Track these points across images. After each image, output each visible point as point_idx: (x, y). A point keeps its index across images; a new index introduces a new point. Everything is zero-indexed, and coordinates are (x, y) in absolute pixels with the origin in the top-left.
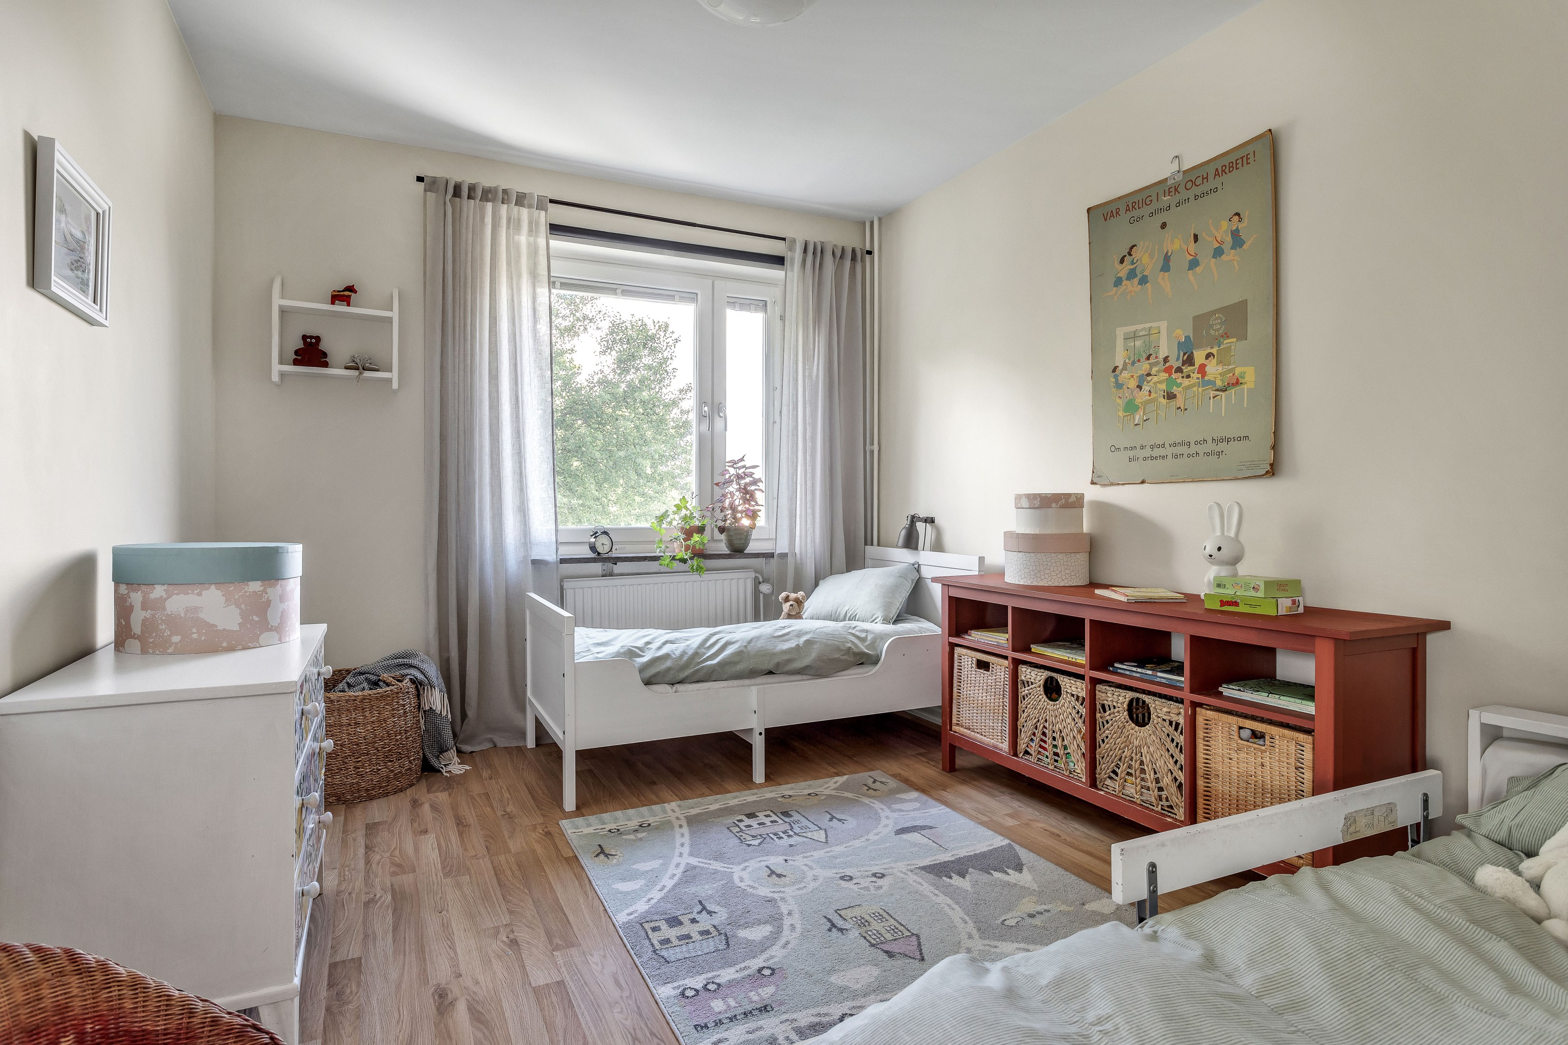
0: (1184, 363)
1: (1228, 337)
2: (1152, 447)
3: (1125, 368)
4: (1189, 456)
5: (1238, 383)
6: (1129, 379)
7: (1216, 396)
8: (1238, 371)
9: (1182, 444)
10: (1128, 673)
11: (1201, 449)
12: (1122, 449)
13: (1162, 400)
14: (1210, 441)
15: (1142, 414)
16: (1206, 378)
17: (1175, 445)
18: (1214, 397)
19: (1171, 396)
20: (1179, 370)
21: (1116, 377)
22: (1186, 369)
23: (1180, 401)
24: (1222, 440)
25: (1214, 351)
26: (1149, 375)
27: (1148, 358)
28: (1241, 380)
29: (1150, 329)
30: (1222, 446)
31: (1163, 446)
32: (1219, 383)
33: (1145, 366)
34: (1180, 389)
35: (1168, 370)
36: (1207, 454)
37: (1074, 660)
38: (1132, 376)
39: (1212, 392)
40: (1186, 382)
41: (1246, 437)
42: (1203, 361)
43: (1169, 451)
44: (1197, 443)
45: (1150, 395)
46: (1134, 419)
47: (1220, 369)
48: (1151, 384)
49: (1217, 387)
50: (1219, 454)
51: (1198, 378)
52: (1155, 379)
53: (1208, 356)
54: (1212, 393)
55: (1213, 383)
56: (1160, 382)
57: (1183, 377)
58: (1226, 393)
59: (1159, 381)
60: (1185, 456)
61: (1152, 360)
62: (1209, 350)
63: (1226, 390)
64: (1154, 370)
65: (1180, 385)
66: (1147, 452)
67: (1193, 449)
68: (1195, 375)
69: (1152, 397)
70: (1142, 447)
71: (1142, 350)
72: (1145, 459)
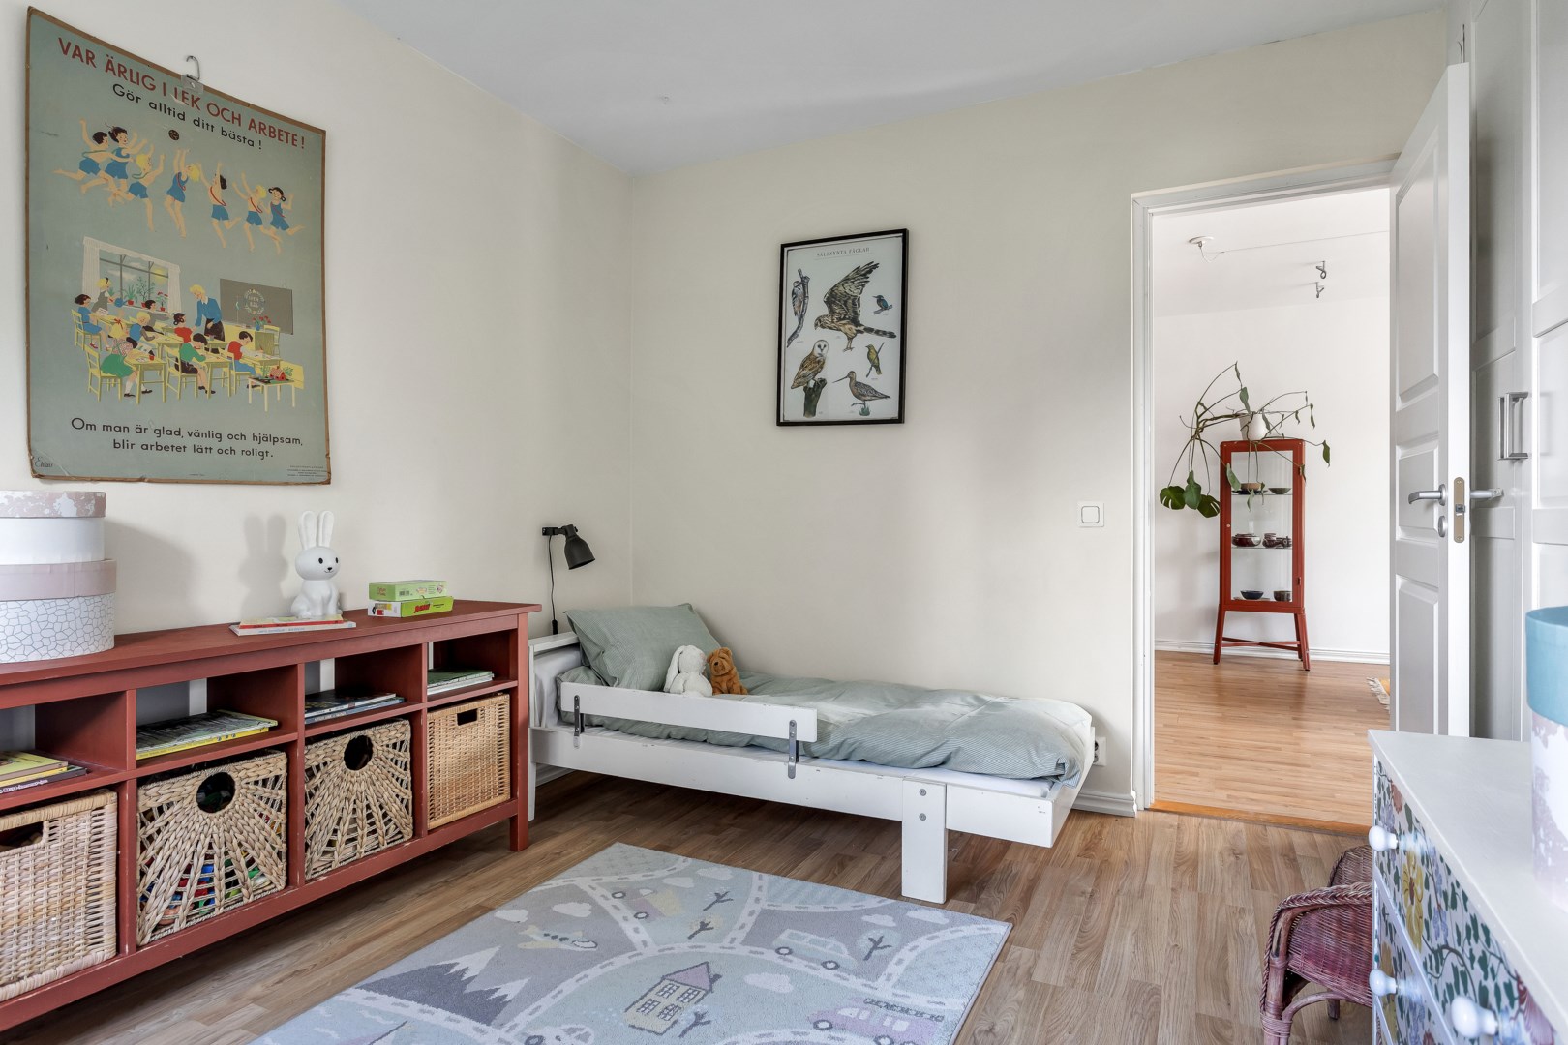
0: (208, 332)
1: (269, 322)
2: (159, 432)
3: (102, 302)
4: (220, 451)
5: (282, 378)
6: (113, 324)
7: (256, 386)
8: (283, 365)
9: (209, 435)
10: (329, 717)
11: (238, 445)
12: (99, 427)
13: (173, 369)
14: (249, 437)
15: (137, 381)
16: (241, 361)
17: (198, 434)
18: (253, 387)
19: (188, 369)
20: (198, 338)
21: (84, 312)
22: (212, 341)
23: (203, 378)
24: (266, 439)
25: (252, 331)
26: (149, 328)
27: (148, 304)
28: (287, 377)
29: (150, 265)
30: (265, 446)
31: (179, 433)
32: (259, 372)
33: (142, 316)
34: (203, 364)
35: (184, 333)
36: (248, 453)
37: (230, 738)
38: (119, 322)
39: (250, 380)
40: (212, 358)
41: (297, 440)
42: (236, 338)
43: (190, 442)
44: (230, 437)
45: (152, 358)
46: (123, 386)
47: (261, 356)
48: (153, 342)
49: (257, 376)
50: (263, 454)
51: (229, 358)
52: (160, 338)
53: (243, 335)
54: (250, 382)
55: (252, 370)
56: (170, 345)
57: (207, 350)
58: (269, 385)
59: (167, 344)
60: (214, 451)
61: (155, 309)
62: (244, 329)
63: (268, 382)
64: (158, 325)
65: (202, 358)
66: (150, 438)
67: (226, 444)
68: (225, 354)
69: (153, 362)
70: (140, 430)
71: (136, 289)
72: (145, 447)
